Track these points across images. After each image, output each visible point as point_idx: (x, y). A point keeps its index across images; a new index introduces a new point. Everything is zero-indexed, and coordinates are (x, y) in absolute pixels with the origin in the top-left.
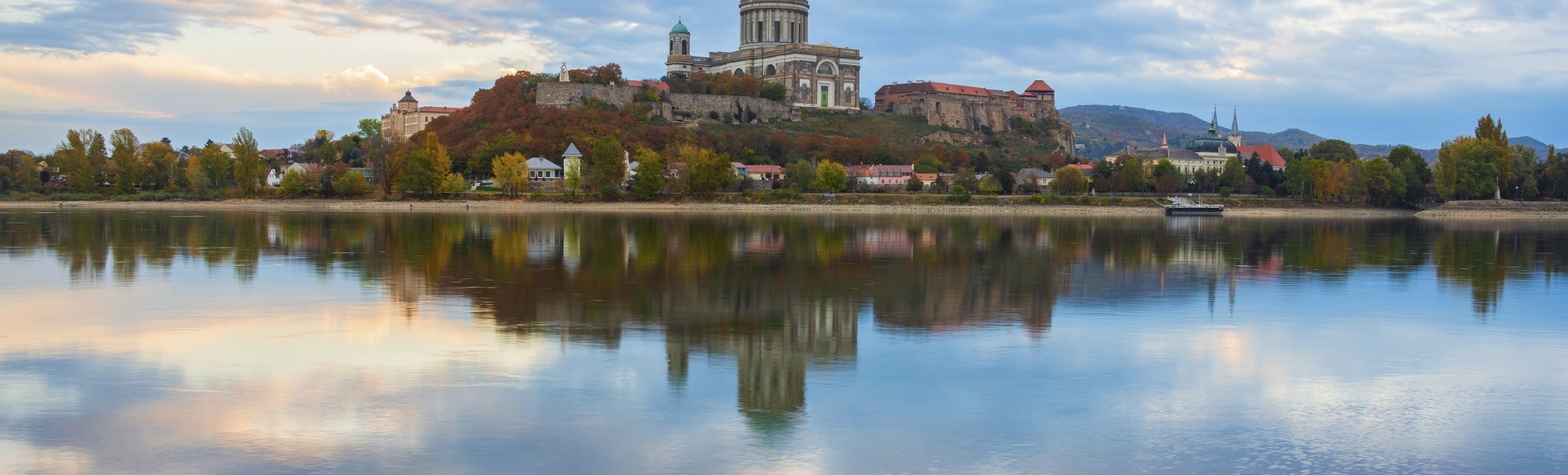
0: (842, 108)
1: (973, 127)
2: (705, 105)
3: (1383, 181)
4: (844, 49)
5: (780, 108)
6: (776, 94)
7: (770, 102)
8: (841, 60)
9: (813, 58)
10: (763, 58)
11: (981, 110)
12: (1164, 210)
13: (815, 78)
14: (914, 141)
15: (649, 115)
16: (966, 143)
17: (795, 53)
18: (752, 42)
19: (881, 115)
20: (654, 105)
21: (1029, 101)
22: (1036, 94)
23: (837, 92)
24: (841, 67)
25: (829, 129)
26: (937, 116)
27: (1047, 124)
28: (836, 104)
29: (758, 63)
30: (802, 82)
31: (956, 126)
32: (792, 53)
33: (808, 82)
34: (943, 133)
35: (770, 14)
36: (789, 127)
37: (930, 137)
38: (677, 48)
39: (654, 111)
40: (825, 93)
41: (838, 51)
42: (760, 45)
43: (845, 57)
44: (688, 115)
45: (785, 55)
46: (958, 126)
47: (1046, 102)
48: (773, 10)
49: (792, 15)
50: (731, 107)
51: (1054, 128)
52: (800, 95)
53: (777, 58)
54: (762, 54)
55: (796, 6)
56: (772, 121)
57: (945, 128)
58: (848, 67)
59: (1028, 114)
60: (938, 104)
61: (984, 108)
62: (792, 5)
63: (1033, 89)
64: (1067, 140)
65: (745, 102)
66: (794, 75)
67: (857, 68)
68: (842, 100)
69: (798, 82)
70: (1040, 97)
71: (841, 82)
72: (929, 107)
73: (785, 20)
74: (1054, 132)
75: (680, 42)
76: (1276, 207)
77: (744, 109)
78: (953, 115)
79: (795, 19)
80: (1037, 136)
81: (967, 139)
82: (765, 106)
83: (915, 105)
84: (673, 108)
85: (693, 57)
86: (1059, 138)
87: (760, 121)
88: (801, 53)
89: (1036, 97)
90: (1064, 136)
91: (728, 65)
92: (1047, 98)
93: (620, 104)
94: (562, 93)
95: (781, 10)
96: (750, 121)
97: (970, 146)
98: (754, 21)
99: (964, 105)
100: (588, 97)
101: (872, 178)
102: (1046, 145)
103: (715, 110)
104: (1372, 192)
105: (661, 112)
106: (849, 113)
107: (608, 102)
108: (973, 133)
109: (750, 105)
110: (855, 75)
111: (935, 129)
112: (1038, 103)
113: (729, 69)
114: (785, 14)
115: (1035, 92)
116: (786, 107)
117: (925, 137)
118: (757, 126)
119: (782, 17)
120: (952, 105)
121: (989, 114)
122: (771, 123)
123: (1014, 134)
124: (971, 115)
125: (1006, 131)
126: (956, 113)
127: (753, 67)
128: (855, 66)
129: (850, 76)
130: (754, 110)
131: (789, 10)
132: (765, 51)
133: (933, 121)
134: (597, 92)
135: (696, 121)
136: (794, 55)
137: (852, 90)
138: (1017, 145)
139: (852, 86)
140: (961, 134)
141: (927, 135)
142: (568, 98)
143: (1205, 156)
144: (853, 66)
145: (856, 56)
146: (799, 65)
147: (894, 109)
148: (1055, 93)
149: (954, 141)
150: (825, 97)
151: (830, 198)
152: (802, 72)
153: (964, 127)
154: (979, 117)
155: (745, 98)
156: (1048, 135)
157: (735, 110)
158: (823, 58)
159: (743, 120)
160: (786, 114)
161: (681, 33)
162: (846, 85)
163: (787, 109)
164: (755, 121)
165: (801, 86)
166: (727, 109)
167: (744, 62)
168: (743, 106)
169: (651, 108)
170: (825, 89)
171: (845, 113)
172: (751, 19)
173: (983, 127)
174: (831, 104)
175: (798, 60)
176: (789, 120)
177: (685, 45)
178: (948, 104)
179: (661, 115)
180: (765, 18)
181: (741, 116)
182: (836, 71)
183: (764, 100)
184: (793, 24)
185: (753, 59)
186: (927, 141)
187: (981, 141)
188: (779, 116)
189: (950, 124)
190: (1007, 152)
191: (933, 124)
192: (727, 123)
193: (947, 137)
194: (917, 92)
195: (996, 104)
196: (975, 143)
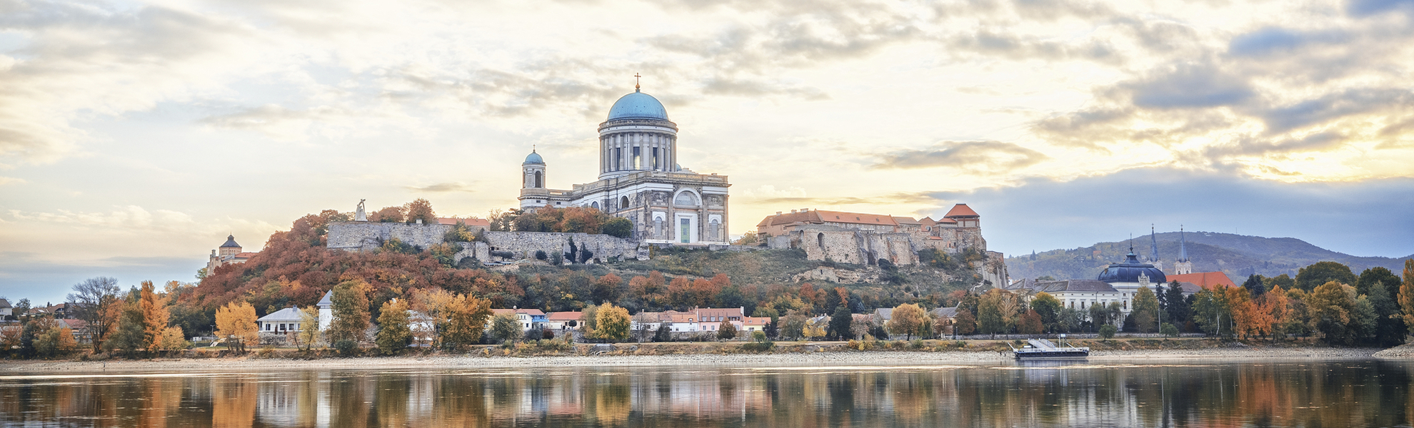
0: (707, 243)
1: (867, 261)
2: (531, 243)
3: (1338, 312)
4: (709, 176)
5: (624, 245)
6: (621, 230)
7: (612, 238)
8: (704, 188)
9: (670, 187)
10: (617, 189)
11: (880, 241)
12: (1013, 355)
13: (671, 210)
14: (784, 279)
15: (458, 258)
16: (855, 281)
17: (646, 182)
18: (610, 171)
19: (752, 250)
20: (466, 245)
21: (947, 229)
22: (956, 220)
23: (700, 225)
24: (704, 197)
25: (681, 268)
26: (819, 249)
27: (969, 255)
28: (699, 240)
29: (613, 194)
30: (655, 215)
31: (844, 261)
32: (643, 182)
33: (663, 215)
34: (825, 269)
35: (628, 138)
36: (631, 267)
37: (807, 275)
38: (530, 181)
39: (464, 252)
40: (685, 227)
41: (700, 178)
42: (617, 174)
43: (708, 185)
44: (508, 256)
45: (637, 184)
46: (847, 261)
47: (968, 229)
48: (632, 134)
49: (654, 139)
50: (563, 245)
51: (978, 260)
52: (653, 230)
53: (630, 188)
54: (617, 184)
55: (658, 128)
56: (612, 260)
57: (829, 263)
58: (713, 196)
59: (946, 245)
60: (820, 236)
61: (884, 238)
62: (654, 128)
63: (953, 215)
64: (996, 273)
65: (579, 239)
66: (646, 206)
67: (725, 197)
68: (707, 234)
69: (650, 215)
70: (961, 224)
71: (705, 214)
72: (809, 241)
73: (646, 145)
74: (978, 264)
75: (535, 171)
76: (1179, 348)
77: (579, 248)
78: (842, 247)
79: (658, 144)
80: (954, 269)
81: (856, 276)
82: (605, 245)
83: (794, 237)
84: (493, 248)
85: (549, 191)
86: (985, 272)
87: (597, 260)
88: (653, 182)
89: (956, 223)
90: (992, 268)
91: (585, 198)
92: (969, 224)
93: (426, 246)
94: (353, 234)
95: (641, 133)
96: (584, 262)
97: (860, 284)
98: (611, 147)
99: (855, 236)
100: (386, 238)
101: (683, 325)
102: (965, 279)
103: (543, 250)
104: (1323, 327)
105: (474, 253)
106: (711, 249)
107: (411, 244)
108: (865, 268)
109: (586, 243)
110: (723, 205)
111: (814, 265)
112: (958, 230)
113: (586, 202)
114: (646, 138)
115: (955, 217)
116: (632, 244)
117: (800, 274)
118: (592, 267)
119: (642, 142)
120: (840, 236)
121: (889, 245)
122: (610, 263)
123: (923, 268)
124: (866, 247)
125: (913, 265)
126: (845, 245)
127: (609, 200)
128: (723, 195)
129: (716, 206)
130: (590, 248)
131: (650, 134)
132: (620, 181)
133: (814, 255)
134: (399, 233)
135: (517, 262)
136: (645, 184)
137: (720, 222)
138: (924, 280)
139: (719, 218)
140: (848, 269)
141: (803, 272)
142: (360, 239)
143: (1119, 288)
144: (720, 195)
145: (723, 183)
146: (654, 195)
147: (769, 243)
148: (980, 218)
149: (840, 278)
150: (685, 232)
151: (604, 349)
152: (655, 204)
153: (856, 262)
154: (876, 249)
155: (581, 234)
156: (969, 269)
157: (568, 249)
158: (682, 186)
159: (577, 260)
160: (632, 252)
161: (533, 163)
162: (711, 217)
163: (633, 246)
164: (591, 261)
165: (654, 219)
166: (558, 248)
167: (599, 194)
168: (578, 245)
169: (461, 249)
170: (685, 222)
171: (706, 249)
172: (609, 145)
173: (882, 262)
174: (694, 240)
175: (650, 189)
176: (635, 259)
177: (539, 178)
178: (834, 236)
179: (474, 257)
180: (623, 143)
181: (574, 256)
182: (699, 202)
183: (605, 237)
184: (655, 150)
185: (609, 191)
186: (802, 279)
187: (877, 277)
188: (621, 255)
189: (836, 259)
190: (908, 289)
191: (814, 259)
192: (555, 264)
193: (830, 274)
194: (798, 223)
195: (904, 234)
196: (868, 281)
